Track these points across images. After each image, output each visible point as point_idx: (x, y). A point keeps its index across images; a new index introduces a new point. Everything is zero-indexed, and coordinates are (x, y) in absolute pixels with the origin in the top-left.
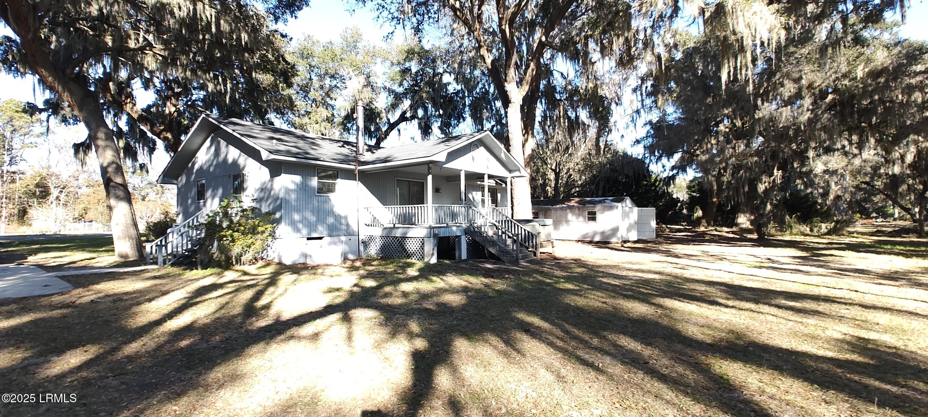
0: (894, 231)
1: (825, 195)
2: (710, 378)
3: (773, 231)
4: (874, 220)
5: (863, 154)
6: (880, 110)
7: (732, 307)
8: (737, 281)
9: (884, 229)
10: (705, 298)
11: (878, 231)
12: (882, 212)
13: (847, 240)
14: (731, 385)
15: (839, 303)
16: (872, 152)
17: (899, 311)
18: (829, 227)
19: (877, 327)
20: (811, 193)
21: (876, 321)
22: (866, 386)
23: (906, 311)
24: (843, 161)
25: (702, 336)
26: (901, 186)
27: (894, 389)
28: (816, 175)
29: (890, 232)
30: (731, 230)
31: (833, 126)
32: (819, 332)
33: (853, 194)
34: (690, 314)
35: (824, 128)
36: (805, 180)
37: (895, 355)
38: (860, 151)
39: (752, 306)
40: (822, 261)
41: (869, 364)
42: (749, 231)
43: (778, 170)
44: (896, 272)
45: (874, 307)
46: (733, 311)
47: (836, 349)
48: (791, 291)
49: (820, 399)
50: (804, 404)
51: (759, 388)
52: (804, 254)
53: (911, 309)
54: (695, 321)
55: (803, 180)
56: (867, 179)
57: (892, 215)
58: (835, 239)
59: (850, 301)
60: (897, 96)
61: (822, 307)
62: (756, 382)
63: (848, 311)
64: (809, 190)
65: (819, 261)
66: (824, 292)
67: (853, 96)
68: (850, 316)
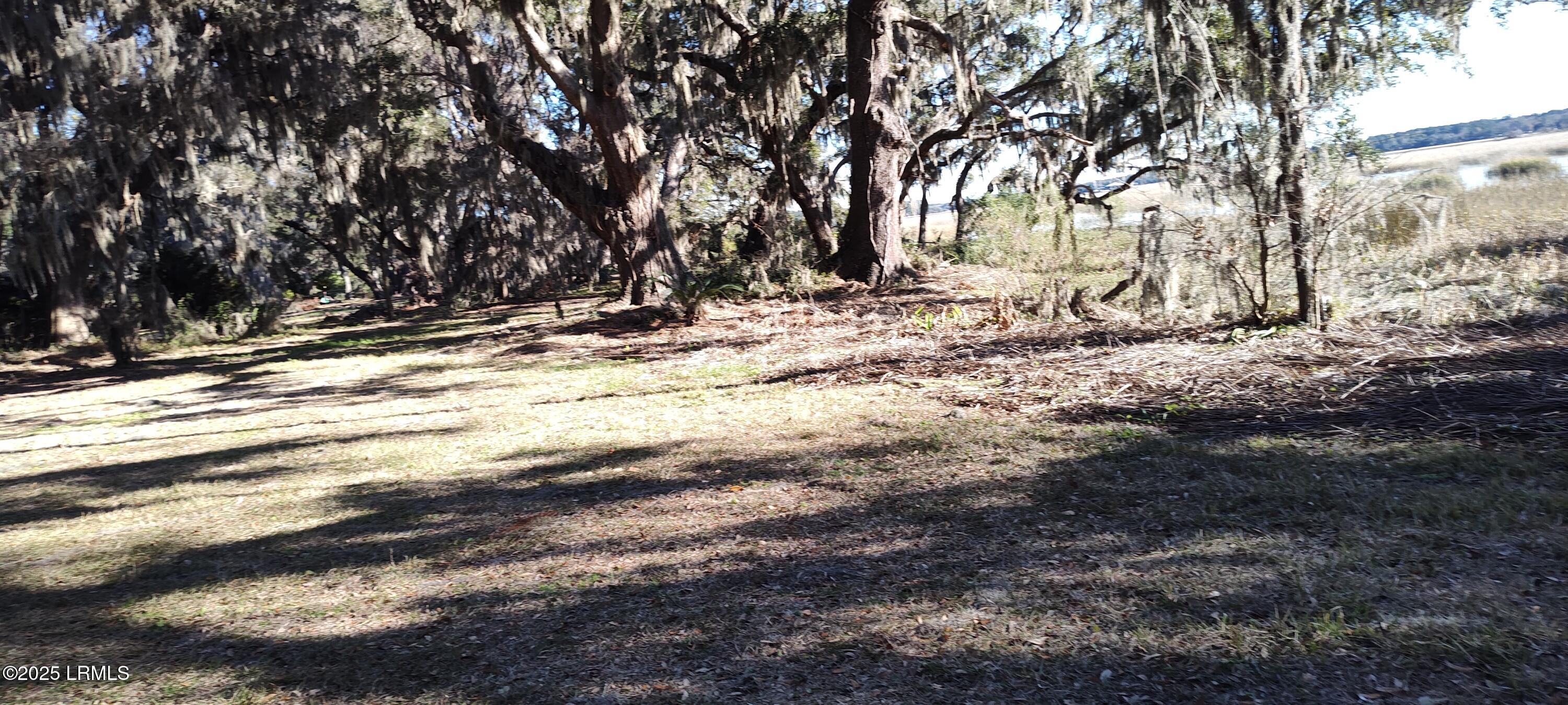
0: (352, 315)
1: (229, 249)
2: (132, 638)
3: (144, 344)
4: (316, 299)
5: (280, 161)
6: (294, 70)
7: (121, 506)
8: (108, 458)
9: (336, 314)
10: (51, 509)
11: (328, 319)
12: (327, 282)
13: (284, 341)
14: (177, 630)
15: (304, 445)
16: (294, 159)
17: (390, 434)
18: (249, 320)
19: (366, 464)
20: (203, 248)
21: (363, 456)
22: (374, 545)
23: (397, 432)
24: (249, 177)
25: (81, 578)
26: (349, 226)
27: (408, 535)
28: (205, 208)
29: (346, 318)
30: (45, 354)
31: (225, 97)
32: (289, 497)
33: (275, 248)
34: (30, 549)
35: (208, 99)
36: (187, 218)
37: (400, 492)
38: (275, 155)
39: (162, 492)
40: (255, 386)
41: (370, 516)
42: (92, 351)
43: (132, 192)
44: (371, 381)
45: (357, 438)
46: (128, 513)
47: (322, 511)
48: (222, 448)
49: (319, 587)
50: (300, 603)
51: (226, 612)
52: (219, 380)
53: (402, 428)
54: (50, 557)
55: (182, 219)
56: (293, 216)
57: (342, 288)
58: (264, 342)
59: (320, 439)
60: (317, 47)
61: (282, 459)
62: (218, 607)
63: (320, 454)
64: (198, 242)
65: (249, 387)
66: (275, 435)
67: (247, 36)
68: (326, 460)
